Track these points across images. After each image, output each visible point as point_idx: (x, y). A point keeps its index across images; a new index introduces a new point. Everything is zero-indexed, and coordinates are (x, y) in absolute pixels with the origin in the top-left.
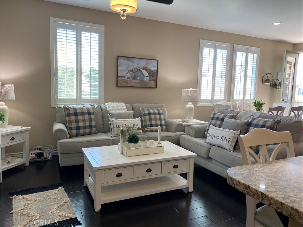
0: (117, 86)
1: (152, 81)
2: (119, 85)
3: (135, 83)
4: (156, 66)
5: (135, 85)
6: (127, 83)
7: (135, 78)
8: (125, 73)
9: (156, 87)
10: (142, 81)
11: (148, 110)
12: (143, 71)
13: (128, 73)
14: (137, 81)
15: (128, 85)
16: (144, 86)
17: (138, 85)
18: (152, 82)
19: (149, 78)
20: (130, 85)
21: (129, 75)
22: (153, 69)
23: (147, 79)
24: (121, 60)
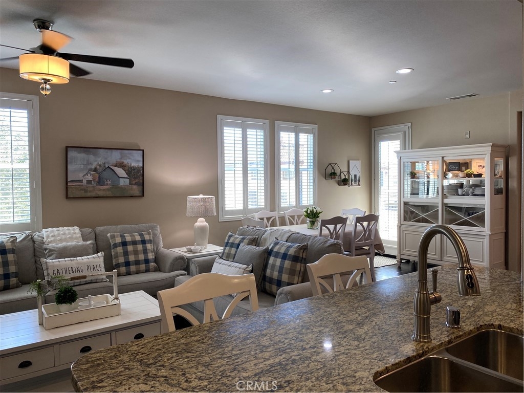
0: (67, 197)
1: (135, 184)
2: (70, 195)
3: (103, 189)
4: (141, 159)
5: (101, 194)
6: (86, 191)
7: (100, 182)
8: (81, 175)
9: (143, 196)
10: (115, 186)
11: (122, 236)
12: (116, 169)
13: (87, 174)
14: (105, 187)
15: (89, 194)
16: (120, 195)
17: (109, 194)
18: (135, 187)
19: (127, 181)
20: (93, 194)
21: (90, 178)
22: (134, 164)
23: (124, 182)
24: (72, 154)
